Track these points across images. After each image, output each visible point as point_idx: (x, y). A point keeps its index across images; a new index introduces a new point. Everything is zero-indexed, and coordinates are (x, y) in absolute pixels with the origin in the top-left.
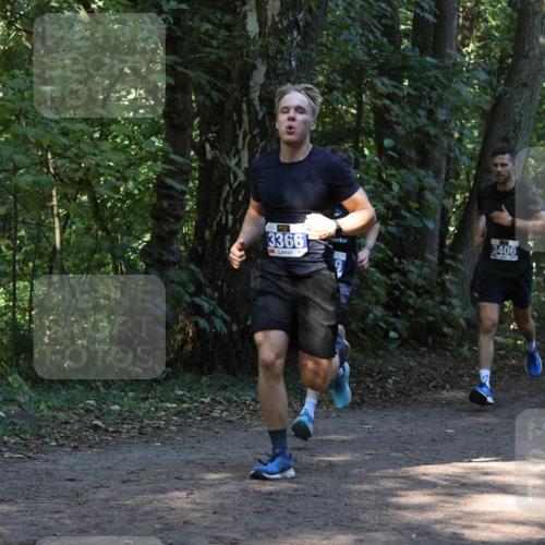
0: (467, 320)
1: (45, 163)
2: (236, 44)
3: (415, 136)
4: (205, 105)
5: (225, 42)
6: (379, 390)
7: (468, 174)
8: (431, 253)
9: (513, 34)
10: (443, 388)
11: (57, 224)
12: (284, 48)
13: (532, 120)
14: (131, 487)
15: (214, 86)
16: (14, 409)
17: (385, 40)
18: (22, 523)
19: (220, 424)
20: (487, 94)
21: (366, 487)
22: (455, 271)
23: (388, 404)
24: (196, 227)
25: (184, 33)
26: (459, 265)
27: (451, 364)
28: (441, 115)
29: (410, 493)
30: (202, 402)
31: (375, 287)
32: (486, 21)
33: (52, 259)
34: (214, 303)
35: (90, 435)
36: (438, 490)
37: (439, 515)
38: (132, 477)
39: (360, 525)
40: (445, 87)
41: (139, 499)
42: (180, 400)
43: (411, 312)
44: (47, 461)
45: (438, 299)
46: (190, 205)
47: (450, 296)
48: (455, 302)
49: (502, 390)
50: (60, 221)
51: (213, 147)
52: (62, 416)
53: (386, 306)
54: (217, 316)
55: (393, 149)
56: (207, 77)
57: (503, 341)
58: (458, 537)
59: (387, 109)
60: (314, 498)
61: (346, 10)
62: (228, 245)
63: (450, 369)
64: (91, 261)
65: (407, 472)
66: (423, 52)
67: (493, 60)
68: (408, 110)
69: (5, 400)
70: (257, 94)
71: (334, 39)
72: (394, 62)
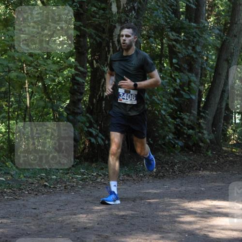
0: (210, 140)
1: (22, 68)
2: (107, 17)
3: (187, 58)
4: (94, 44)
5: (102, 16)
6: (171, 171)
7: (210, 75)
8: (194, 110)
9: (230, 13)
10: (200, 170)
11: (28, 96)
12: (128, 19)
13: (239, 51)
14: (61, 212)
15: (97, 35)
16: (9, 177)
17: (173, 15)
18: (12, 228)
19: (100, 185)
20: (219, 40)
21: (166, 213)
22: (204, 118)
23: (176, 177)
24: (90, 97)
25: (84, 12)
26: (207, 116)
27: (203, 160)
28: (198, 49)
29: (185, 216)
30: (93, 175)
31: (169, 125)
32: (218, 7)
33: (26, 111)
34: (98, 131)
35: (43, 189)
36: (197, 215)
37: (198, 226)
38: (61, 208)
39: (162, 230)
40: (200, 37)
41: (64, 217)
42: (83, 174)
43: (185, 136)
44: (24, 200)
45: (197, 130)
46: (87, 88)
47: (202, 129)
48: (205, 132)
49: (226, 171)
50: (29, 94)
51: (97, 62)
52: (30, 180)
53: (174, 133)
54: (99, 137)
55: (177, 64)
56: (94, 31)
57: (226, 149)
58: (206, 236)
59: (174, 46)
60: (142, 218)
61: (156, 2)
62: (104, 105)
63: (203, 162)
64: (43, 112)
65: (184, 207)
66: (190, 21)
67: (222, 25)
68: (184, 47)
69: (5, 173)
70: (117, 39)
71: (151, 15)
72: (177, 25)
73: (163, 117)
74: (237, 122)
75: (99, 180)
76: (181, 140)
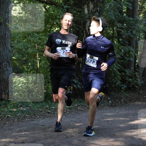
0: (141, 84)
1: (35, 47)
2: (82, 16)
3: (127, 38)
4: (75, 31)
5: (79, 16)
6: (119, 102)
8: (132, 67)
10: (136, 101)
15: (77, 27)
16: (28, 108)
17: (119, 14)
18: (31, 137)
19: (80, 111)
22: (138, 72)
23: (122, 106)
26: (139, 70)
27: (138, 95)
28: (134, 32)
30: (75, 106)
31: (118, 76)
32: (145, 9)
33: (37, 70)
34: (78, 81)
35: (47, 114)
37: (135, 133)
39: (116, 136)
40: (135, 25)
43: (127, 82)
44: (37, 121)
45: (134, 79)
47: (137, 78)
48: (138, 80)
50: (39, 61)
52: (40, 110)
53: (121, 81)
54: (78, 84)
55: (122, 41)
56: (75, 24)
59: (120, 31)
60: (104, 130)
61: (110, 7)
62: (81, 66)
63: (138, 96)
64: (47, 71)
66: (129, 17)
68: (126, 31)
69: (26, 106)
70: (88, 28)
71: (107, 14)
72: (122, 19)
73: (115, 71)
75: (79, 108)
76: (125, 85)
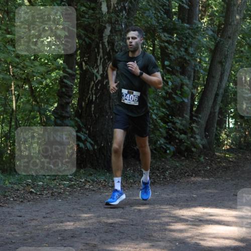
0: (202, 145)
1: (8, 70)
2: (96, 17)
3: (179, 60)
4: (82, 45)
5: (92, 16)
6: (162, 177)
7: (203, 78)
8: (186, 114)
9: (224, 14)
10: (192, 176)
11: (14, 99)
12: (119, 19)
13: (233, 53)
14: (47, 220)
15: (86, 36)
17: (165, 16)
19: (89, 191)
20: (212, 41)
21: (156, 221)
22: (197, 122)
23: (166, 183)
24: (78, 100)
26: (199, 120)
27: (195, 165)
28: (191, 50)
29: (176, 224)
30: (81, 181)
31: (161, 130)
32: (212, 8)
33: (12, 114)
34: (87, 136)
35: (29, 196)
36: (189, 223)
37: (189, 234)
38: (48, 215)
39: (152, 238)
40: (193, 38)
41: (51, 225)
42: (71, 180)
43: (177, 141)
44: (9, 207)
45: (190, 135)
46: (76, 90)
47: (195, 134)
48: (197, 137)
49: (219, 177)
50: (15, 97)
51: (86, 64)
52: (16, 187)
53: (165, 138)
54: (88, 142)
55: (169, 66)
56: (83, 32)
57: (219, 154)
58: (198, 245)
59: (166, 48)
60: (132, 226)
61: (148, 2)
62: (93, 109)
63: (195, 167)
64: (29, 116)
65: (175, 214)
66: (183, 22)
67: (215, 26)
68: (176, 48)
70: (107, 40)
71: (142, 15)
72: (169, 26)
73: (155, 121)
74: (230, 127)
75: (87, 186)
76: (173, 145)
